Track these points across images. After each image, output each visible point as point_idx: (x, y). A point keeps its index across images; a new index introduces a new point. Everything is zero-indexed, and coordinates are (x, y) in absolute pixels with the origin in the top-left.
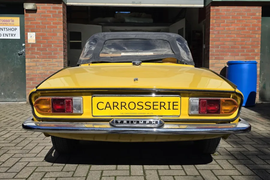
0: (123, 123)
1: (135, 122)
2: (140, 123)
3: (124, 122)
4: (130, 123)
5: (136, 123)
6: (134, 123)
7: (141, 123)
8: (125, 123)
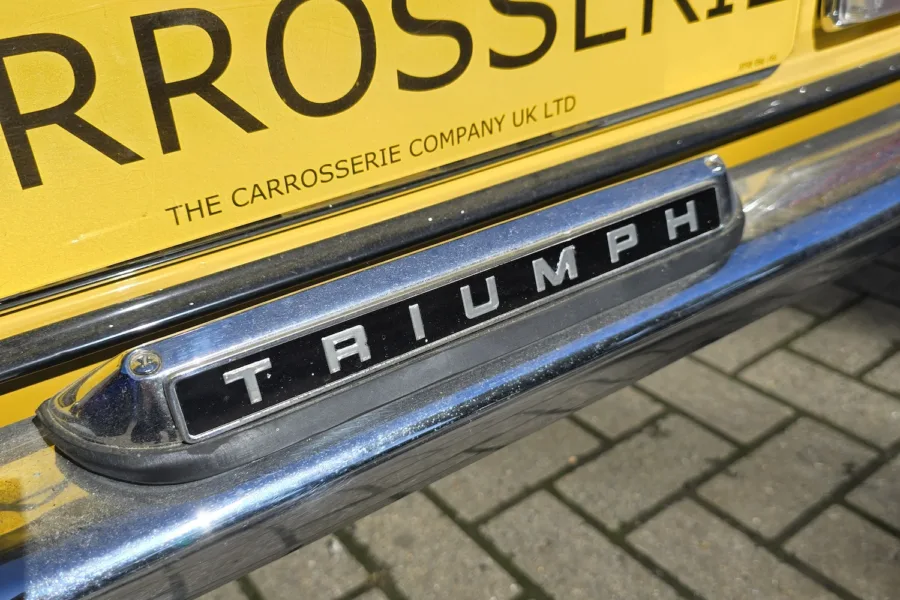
0: (322, 374)
1: (480, 297)
2: (550, 289)
3: (334, 359)
4: (420, 334)
5: (493, 303)
6: (471, 311)
7: (557, 279)
8: (350, 364)
